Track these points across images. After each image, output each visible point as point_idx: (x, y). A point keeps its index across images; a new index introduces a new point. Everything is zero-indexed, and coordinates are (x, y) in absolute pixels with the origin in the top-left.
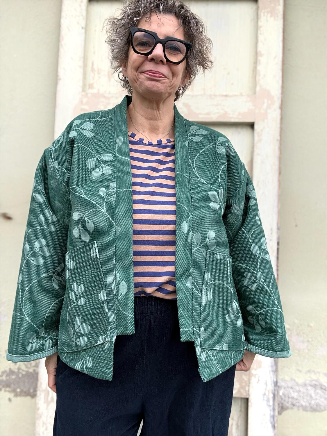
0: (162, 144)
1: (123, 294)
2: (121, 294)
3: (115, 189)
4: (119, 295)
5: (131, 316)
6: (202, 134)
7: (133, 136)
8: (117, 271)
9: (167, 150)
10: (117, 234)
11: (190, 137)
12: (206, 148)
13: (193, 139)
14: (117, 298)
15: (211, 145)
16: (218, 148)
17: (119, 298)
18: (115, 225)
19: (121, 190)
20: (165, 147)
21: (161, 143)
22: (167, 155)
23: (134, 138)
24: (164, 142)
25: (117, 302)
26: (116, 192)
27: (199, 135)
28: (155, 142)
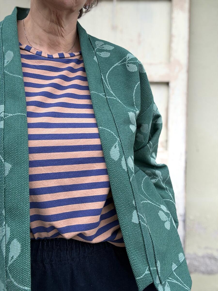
0: (64, 58)
1: (15, 257)
2: (12, 258)
3: (3, 113)
4: (10, 258)
5: (26, 288)
6: (109, 49)
7: (28, 49)
8: (7, 225)
9: (72, 65)
10: (7, 173)
11: (97, 53)
12: (115, 65)
13: (100, 54)
14: (7, 262)
15: (120, 63)
16: (128, 66)
17: (10, 263)
18: (3, 161)
19: (12, 115)
20: (68, 61)
21: (63, 56)
22: (72, 70)
23: (29, 51)
24: (67, 55)
25: (7, 268)
26: (5, 117)
27: (106, 51)
28: (56, 56)
